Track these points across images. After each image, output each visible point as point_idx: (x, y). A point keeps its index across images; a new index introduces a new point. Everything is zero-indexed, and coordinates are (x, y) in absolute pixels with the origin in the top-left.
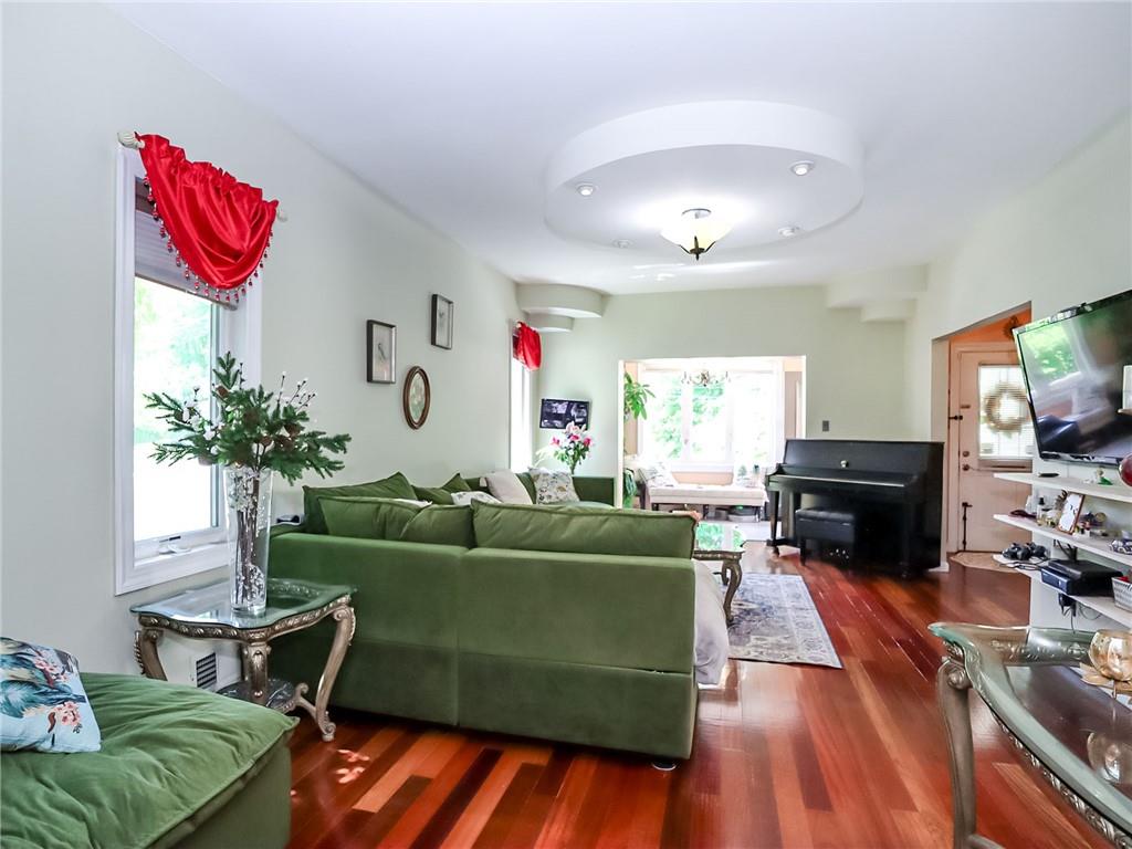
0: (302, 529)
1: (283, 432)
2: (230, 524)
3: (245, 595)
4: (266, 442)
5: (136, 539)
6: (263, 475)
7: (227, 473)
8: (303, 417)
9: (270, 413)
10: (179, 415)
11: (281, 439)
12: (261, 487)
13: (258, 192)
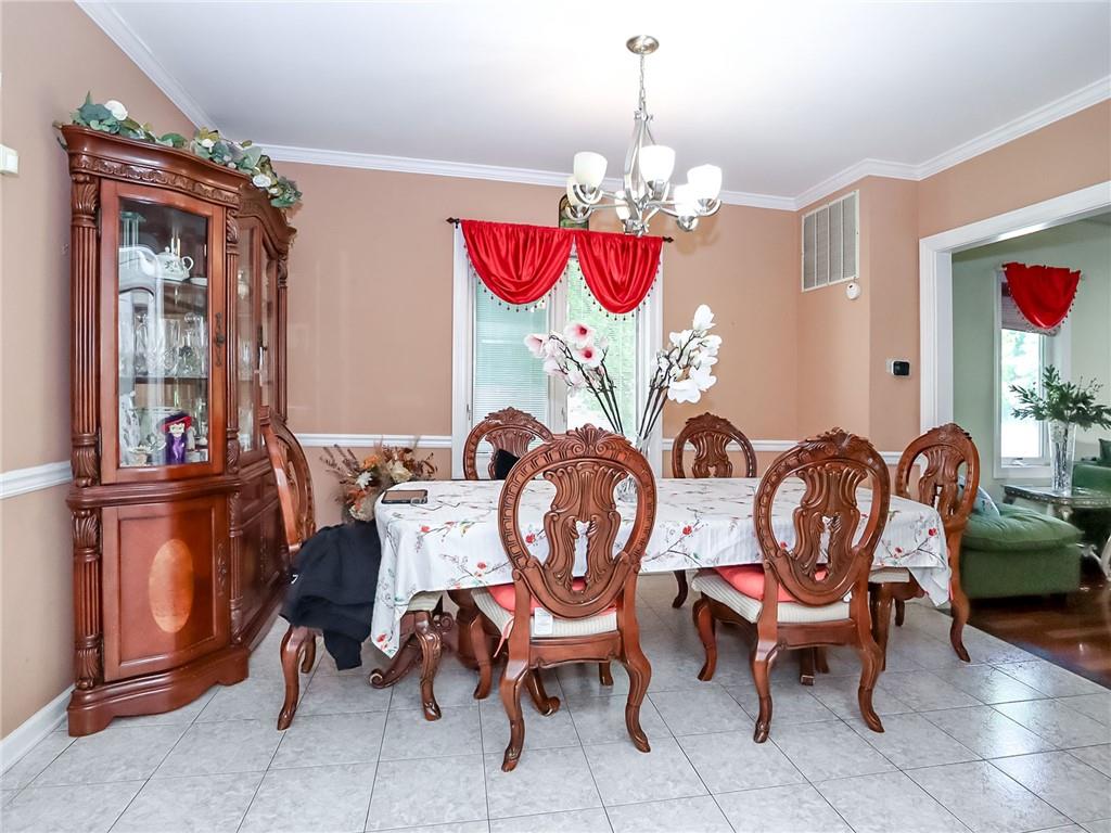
0: (1099, 464)
1: (1082, 405)
2: (1052, 453)
3: (1059, 485)
4: (1071, 409)
5: (1003, 456)
6: (1070, 427)
7: (1051, 424)
8: (1092, 397)
9: (1074, 395)
10: (1026, 396)
11: (1080, 408)
12: (1069, 432)
13: (1068, 270)
